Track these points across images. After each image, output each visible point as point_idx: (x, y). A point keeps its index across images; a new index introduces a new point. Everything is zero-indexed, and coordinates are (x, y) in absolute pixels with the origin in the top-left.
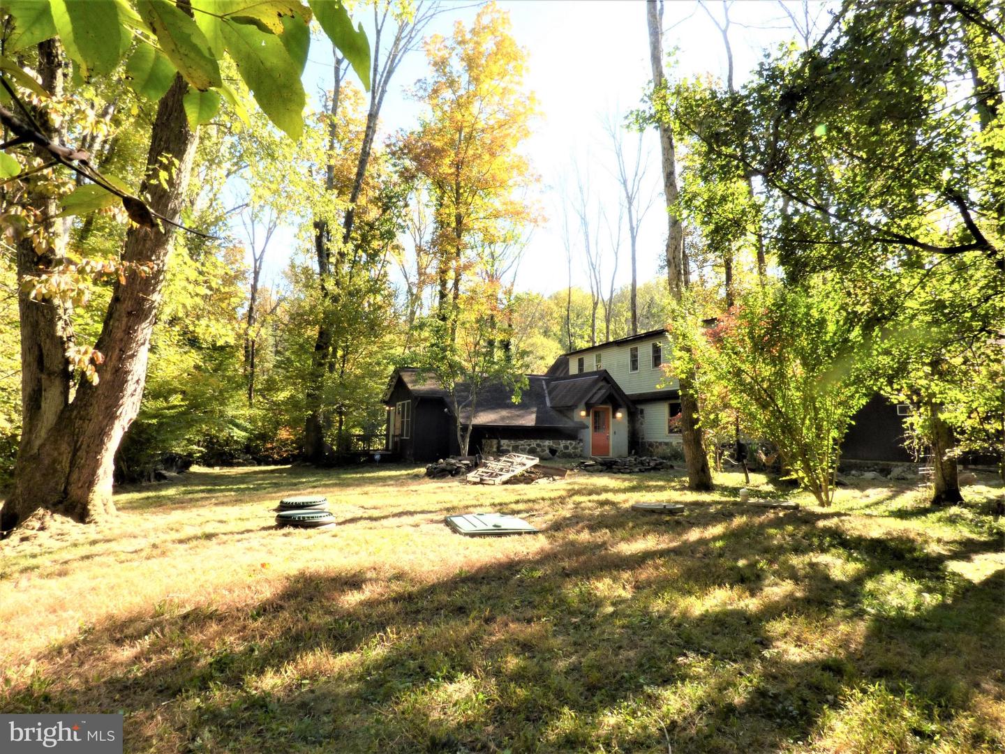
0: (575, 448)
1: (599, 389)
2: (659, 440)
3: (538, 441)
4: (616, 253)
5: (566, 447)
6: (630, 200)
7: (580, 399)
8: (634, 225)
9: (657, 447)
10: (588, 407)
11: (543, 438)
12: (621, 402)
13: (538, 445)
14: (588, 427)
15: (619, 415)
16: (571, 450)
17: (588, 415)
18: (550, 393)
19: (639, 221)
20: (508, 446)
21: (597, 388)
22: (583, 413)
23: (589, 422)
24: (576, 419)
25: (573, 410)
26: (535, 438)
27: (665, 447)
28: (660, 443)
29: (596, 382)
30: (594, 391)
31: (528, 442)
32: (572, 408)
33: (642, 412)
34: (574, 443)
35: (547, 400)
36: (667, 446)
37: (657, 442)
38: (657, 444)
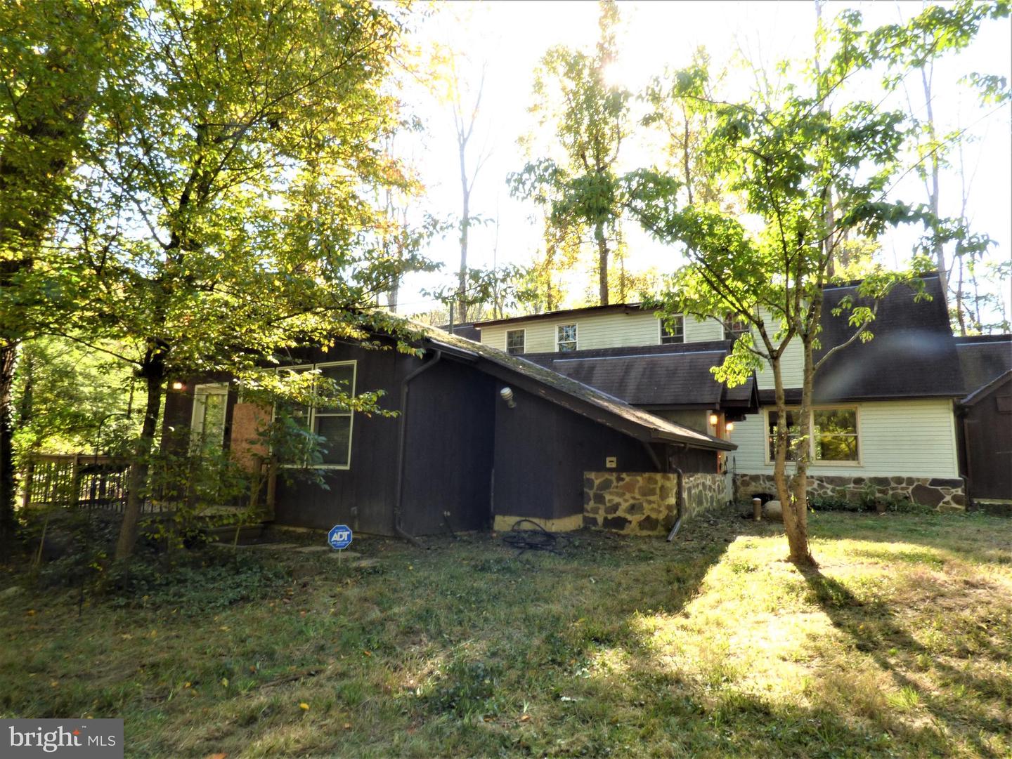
0: (722, 490)
5: (719, 489)
9: (746, 484)
15: (729, 427)
16: (721, 494)
22: (714, 420)
27: (768, 484)
28: (756, 478)
34: (722, 479)
36: (772, 483)
37: (745, 475)
38: (747, 478)
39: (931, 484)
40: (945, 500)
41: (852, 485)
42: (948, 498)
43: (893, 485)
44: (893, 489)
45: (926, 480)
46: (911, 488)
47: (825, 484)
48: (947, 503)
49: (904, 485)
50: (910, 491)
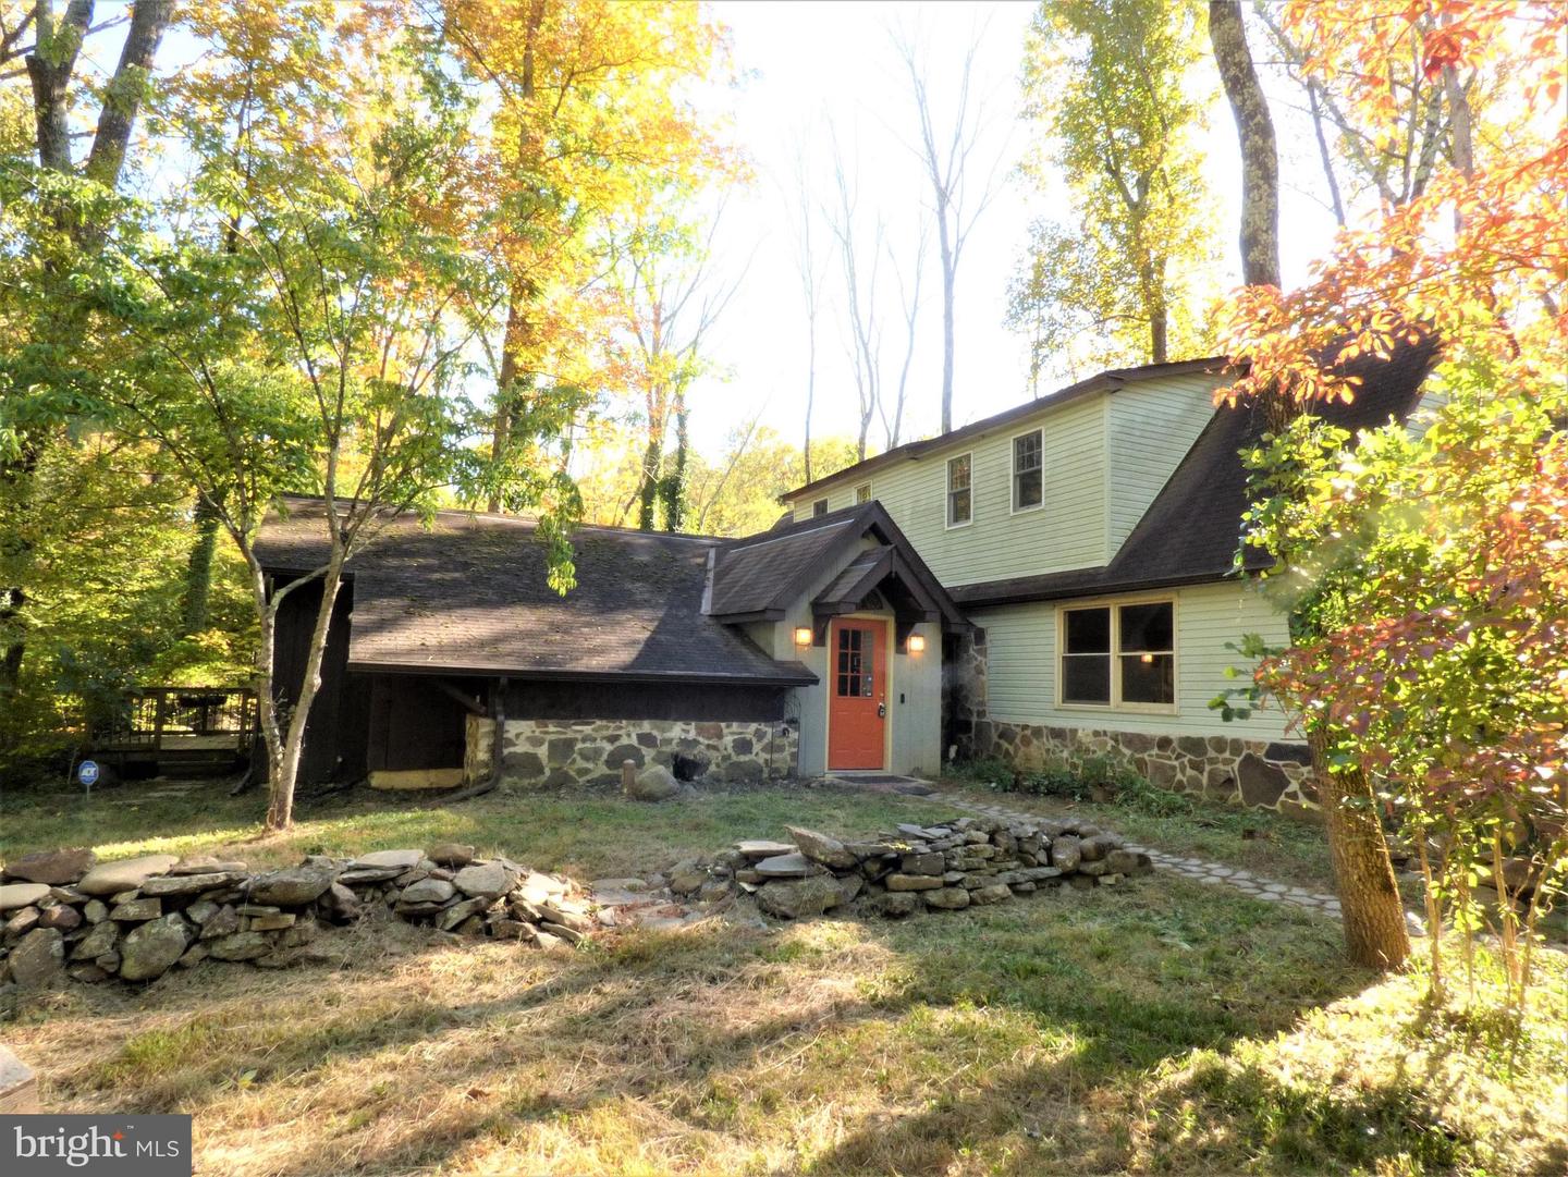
0: (771, 748)
1: (856, 562)
2: (1034, 722)
3: (646, 726)
4: (911, 325)
5: (743, 746)
6: (943, 196)
7: (798, 587)
8: (952, 247)
9: (1026, 742)
10: (821, 615)
11: (660, 713)
12: (925, 603)
13: (646, 739)
14: (815, 681)
15: (916, 644)
16: (758, 755)
17: (819, 640)
18: (718, 578)
19: (960, 241)
20: (536, 742)
21: (852, 555)
22: (805, 636)
23: (823, 663)
24: (781, 653)
25: (771, 624)
26: (635, 715)
27: (1052, 743)
28: (1037, 732)
29: (845, 538)
30: (842, 565)
31: (610, 727)
32: (769, 617)
33: (980, 636)
34: (768, 730)
35: (708, 595)
36: (1057, 742)
37: (1025, 727)
38: (1028, 732)
39: (1268, 755)
40: (1290, 789)
41: (1155, 751)
42: (1294, 786)
43: (1212, 753)
44: (1212, 761)
45: (1259, 745)
46: (1238, 760)
47: (1121, 747)
48: (1294, 796)
49: (1227, 755)
50: (1236, 766)
